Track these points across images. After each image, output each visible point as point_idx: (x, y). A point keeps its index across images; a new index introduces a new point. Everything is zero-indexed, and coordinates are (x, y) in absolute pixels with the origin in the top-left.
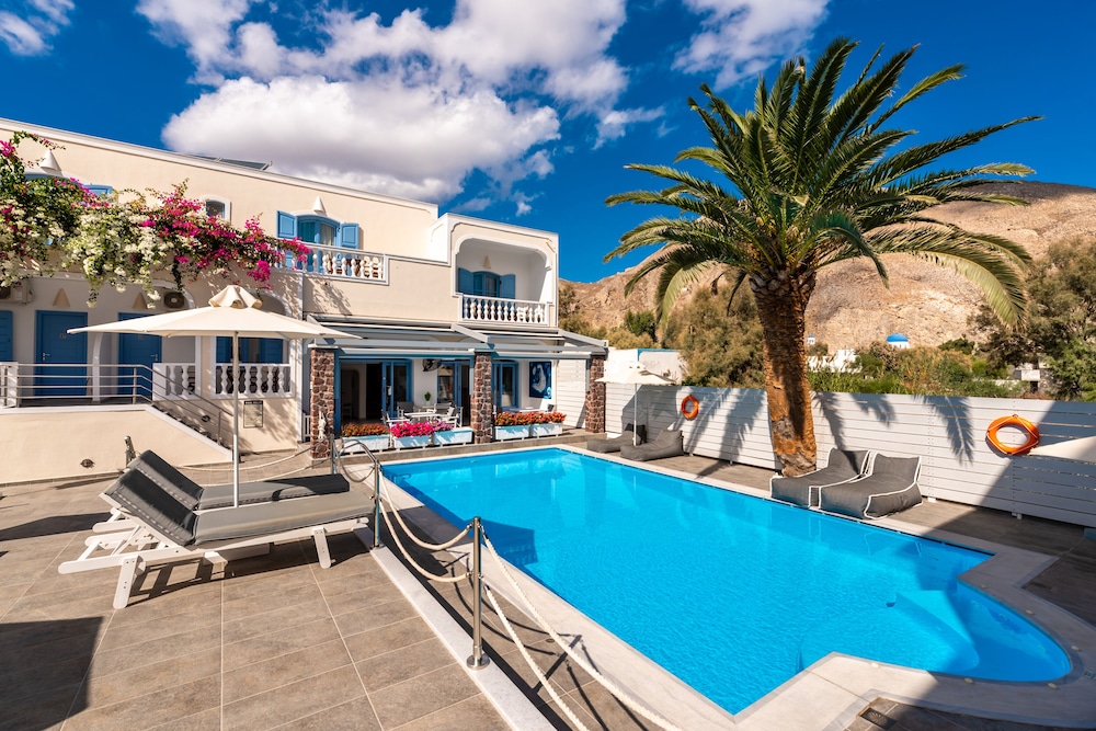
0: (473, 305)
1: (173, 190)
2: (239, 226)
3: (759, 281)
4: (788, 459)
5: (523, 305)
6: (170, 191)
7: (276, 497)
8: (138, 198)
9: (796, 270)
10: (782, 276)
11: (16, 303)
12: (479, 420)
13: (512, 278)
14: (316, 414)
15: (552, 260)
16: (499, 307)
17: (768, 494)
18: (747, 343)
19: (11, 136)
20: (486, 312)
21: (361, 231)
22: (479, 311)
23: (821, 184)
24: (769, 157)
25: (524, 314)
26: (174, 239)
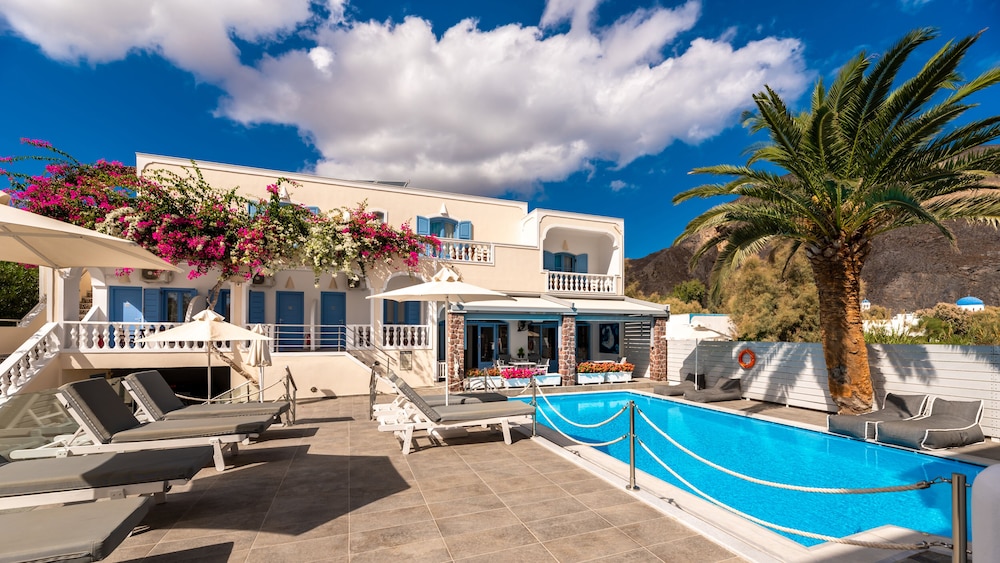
0: (556, 279)
1: (358, 207)
2: (397, 229)
3: (814, 249)
4: (844, 401)
5: (595, 279)
6: (355, 207)
7: (463, 402)
8: (338, 214)
9: (851, 239)
10: (838, 243)
11: (267, 287)
12: (566, 368)
13: (585, 257)
14: (452, 360)
15: (619, 241)
16: (577, 280)
17: (825, 429)
18: (797, 306)
19: (276, 181)
20: (566, 284)
21: (472, 226)
22: (561, 284)
23: (877, 163)
24: (827, 143)
25: (597, 286)
26: (360, 240)
